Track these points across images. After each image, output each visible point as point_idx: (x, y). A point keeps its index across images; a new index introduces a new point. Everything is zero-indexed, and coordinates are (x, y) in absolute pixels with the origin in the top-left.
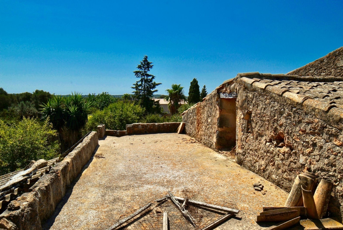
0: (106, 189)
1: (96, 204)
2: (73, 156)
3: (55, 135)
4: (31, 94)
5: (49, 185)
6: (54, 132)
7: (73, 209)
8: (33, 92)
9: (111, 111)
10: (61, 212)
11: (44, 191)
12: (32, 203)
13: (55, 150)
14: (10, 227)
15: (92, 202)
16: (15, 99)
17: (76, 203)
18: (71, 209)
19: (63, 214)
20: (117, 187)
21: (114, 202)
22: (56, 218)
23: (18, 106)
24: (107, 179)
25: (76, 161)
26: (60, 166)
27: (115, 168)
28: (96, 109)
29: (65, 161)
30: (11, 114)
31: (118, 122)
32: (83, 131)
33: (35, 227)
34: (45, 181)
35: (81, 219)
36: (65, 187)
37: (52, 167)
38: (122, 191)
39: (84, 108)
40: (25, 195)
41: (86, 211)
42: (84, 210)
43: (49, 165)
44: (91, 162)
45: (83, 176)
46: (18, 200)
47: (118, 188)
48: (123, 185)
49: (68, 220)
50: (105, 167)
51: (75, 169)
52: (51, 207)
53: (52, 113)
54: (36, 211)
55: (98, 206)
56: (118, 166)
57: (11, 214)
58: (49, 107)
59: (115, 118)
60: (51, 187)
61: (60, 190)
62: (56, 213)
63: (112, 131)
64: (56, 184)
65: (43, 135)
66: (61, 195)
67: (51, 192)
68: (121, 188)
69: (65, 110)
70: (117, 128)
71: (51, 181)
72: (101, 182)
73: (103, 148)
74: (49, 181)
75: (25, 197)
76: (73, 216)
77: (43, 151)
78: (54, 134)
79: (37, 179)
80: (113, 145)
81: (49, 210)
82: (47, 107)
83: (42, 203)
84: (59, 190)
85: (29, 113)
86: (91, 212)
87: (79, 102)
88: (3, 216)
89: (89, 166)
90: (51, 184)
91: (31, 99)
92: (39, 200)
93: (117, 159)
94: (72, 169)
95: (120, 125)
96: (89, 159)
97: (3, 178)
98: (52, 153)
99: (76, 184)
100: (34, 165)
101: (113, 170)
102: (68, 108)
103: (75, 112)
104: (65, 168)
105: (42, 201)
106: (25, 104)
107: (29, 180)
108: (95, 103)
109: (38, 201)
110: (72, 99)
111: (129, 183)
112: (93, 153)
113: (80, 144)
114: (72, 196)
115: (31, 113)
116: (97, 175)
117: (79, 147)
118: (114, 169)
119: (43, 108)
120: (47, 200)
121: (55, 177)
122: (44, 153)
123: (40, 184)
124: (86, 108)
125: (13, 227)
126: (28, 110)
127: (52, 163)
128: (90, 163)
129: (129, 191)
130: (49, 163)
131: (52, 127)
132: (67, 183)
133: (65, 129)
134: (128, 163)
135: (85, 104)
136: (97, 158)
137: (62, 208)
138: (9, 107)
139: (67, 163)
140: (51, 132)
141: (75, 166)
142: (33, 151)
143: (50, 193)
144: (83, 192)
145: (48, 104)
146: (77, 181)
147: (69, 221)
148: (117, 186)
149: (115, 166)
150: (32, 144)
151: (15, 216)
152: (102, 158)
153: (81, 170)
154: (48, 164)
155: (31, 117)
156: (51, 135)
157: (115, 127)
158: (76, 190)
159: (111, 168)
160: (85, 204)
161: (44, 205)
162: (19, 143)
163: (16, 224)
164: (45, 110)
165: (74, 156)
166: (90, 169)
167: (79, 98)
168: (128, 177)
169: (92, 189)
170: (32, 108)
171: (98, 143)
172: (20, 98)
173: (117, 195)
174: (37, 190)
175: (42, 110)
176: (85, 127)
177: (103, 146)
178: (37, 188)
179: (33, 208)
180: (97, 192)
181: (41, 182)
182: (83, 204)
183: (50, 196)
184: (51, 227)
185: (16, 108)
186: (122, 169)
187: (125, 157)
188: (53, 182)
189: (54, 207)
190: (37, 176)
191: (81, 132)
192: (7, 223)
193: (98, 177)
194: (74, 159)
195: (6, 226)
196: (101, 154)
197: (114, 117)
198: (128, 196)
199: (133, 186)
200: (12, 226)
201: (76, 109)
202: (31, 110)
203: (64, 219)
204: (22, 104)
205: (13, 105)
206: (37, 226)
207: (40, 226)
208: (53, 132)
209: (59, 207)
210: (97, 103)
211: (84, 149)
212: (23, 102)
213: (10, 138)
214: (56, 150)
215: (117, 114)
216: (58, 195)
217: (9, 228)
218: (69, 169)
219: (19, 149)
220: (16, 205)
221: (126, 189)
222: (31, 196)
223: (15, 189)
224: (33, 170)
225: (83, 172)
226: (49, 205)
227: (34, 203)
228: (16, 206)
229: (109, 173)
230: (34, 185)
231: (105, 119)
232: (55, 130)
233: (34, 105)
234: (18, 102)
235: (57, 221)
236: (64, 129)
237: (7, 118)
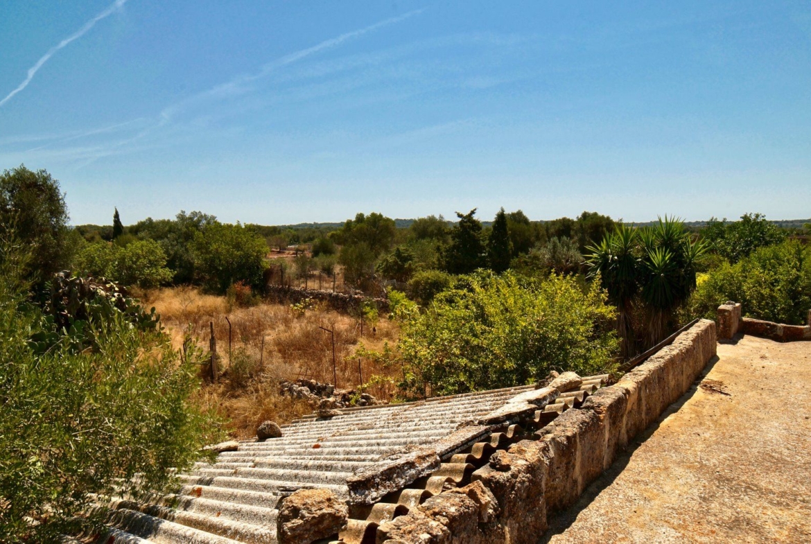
0: (717, 482)
1: (681, 514)
2: (643, 377)
3: (611, 318)
4: (573, 222)
5: (574, 436)
6: (611, 311)
7: (622, 507)
8: (578, 217)
9: (764, 267)
10: (593, 503)
11: (563, 447)
12: (535, 466)
13: (609, 352)
14: (486, 503)
15: (671, 506)
16: (543, 232)
17: (631, 493)
18: (617, 503)
19: (598, 511)
20: (749, 488)
21: (734, 526)
22: (579, 512)
23: (547, 248)
24: (724, 455)
25: (649, 391)
26: (608, 397)
27: (753, 431)
28: (722, 258)
29: (621, 386)
30: (532, 263)
31: (783, 298)
32: (682, 312)
33: (533, 519)
34: (568, 424)
35: (635, 537)
36: (612, 449)
37: (590, 394)
38: (766, 504)
39: (687, 256)
40: (524, 443)
41: (652, 524)
42: (648, 518)
43: (583, 389)
44: (689, 397)
45: (661, 431)
46: (510, 450)
47: (753, 490)
48: (771, 487)
49: (604, 529)
50: (724, 420)
51: (644, 408)
52: (574, 486)
53: (610, 265)
54: (541, 486)
55: (684, 521)
56: (764, 427)
57: (492, 477)
58: (606, 251)
59: (774, 286)
60: (580, 441)
61: (601, 451)
62: (582, 501)
63: (762, 324)
64: (592, 435)
65: (586, 314)
66: (601, 464)
67: (577, 453)
68: (763, 493)
69: (640, 260)
70: (778, 314)
71: (581, 428)
72: (707, 460)
73: (729, 368)
74: (576, 426)
75: (523, 448)
76: (617, 524)
77: (582, 351)
78: (610, 316)
79: (553, 415)
80: (758, 363)
81: (568, 489)
82: (601, 251)
83: (556, 471)
84: (597, 452)
85: (567, 261)
86: (664, 530)
87: (677, 241)
88: (480, 474)
89: (683, 407)
90: (580, 435)
91: (572, 233)
92: (550, 462)
93: (765, 405)
94: (635, 407)
95: (790, 306)
96: (684, 391)
97: (499, 396)
98: (601, 358)
99: (640, 445)
100: (554, 381)
101: (747, 434)
102: (648, 255)
103: (666, 265)
104: (619, 403)
105: (555, 467)
106: (560, 242)
107: (538, 412)
108: (720, 242)
109: (547, 464)
110: (659, 234)
111: (794, 486)
112: (698, 378)
113: (665, 349)
114: (626, 474)
115: (571, 262)
116: (698, 438)
117: (662, 357)
118: (751, 433)
119: (591, 252)
120: (567, 469)
121: (592, 419)
122: (585, 355)
123: (557, 428)
124: (694, 255)
125: (492, 502)
126: (565, 255)
127: (591, 386)
128: (686, 400)
129: (786, 512)
130: (586, 384)
131: (606, 299)
132: (618, 439)
133: (638, 305)
134: (799, 425)
135: (691, 246)
136: (706, 390)
137: (597, 494)
138: (530, 249)
139: (624, 392)
140: (604, 310)
141: (644, 402)
142: (561, 348)
143: (575, 454)
144: (655, 471)
145: (602, 244)
146: (644, 440)
147: (607, 532)
148: (752, 484)
149: (755, 425)
150: (561, 332)
151: (498, 482)
152: (722, 393)
153: (660, 415)
154: (583, 387)
155: (567, 273)
156: (603, 317)
157: (772, 311)
158: (638, 462)
159: (742, 427)
160: (652, 503)
161: (558, 478)
162: (538, 327)
163: (497, 499)
164: (596, 258)
165: (645, 378)
166: (682, 416)
167: (676, 230)
168: (791, 466)
169: (679, 471)
170: (572, 252)
171: (716, 352)
172: (552, 230)
173: (747, 510)
174: (548, 440)
175: (590, 258)
176: (687, 304)
177: (729, 361)
178: (550, 436)
179: (534, 476)
180: (692, 483)
181: (559, 425)
182: (647, 503)
183: (575, 459)
184: (566, 530)
185: (543, 251)
186: (778, 438)
187: (793, 404)
188: (586, 431)
189: (580, 488)
190: (555, 407)
191: (676, 316)
192: (483, 492)
193: (700, 442)
194: (644, 385)
195: (479, 496)
196: (721, 383)
197: (772, 284)
198: (781, 525)
199: (804, 501)
200: (489, 502)
201: (667, 258)
202: (572, 256)
203: (597, 522)
204: (554, 242)
205: (537, 244)
206: (537, 517)
207: (544, 520)
208: (609, 312)
209: (591, 489)
210: (726, 243)
211: (673, 364)
212: (555, 239)
213: (522, 315)
214: (611, 353)
215: (781, 277)
216: (594, 462)
217: (483, 502)
218: (629, 406)
219: (537, 339)
220: (505, 462)
221: (779, 504)
222: (534, 450)
223: (510, 424)
224: (549, 394)
225: (663, 420)
226: (570, 480)
227: (538, 468)
228: (503, 463)
229: (734, 440)
230: (545, 427)
231: (745, 288)
232: (612, 307)
233: (578, 245)
234: (547, 239)
235: (581, 520)
236: (635, 304)
237: (525, 271)
